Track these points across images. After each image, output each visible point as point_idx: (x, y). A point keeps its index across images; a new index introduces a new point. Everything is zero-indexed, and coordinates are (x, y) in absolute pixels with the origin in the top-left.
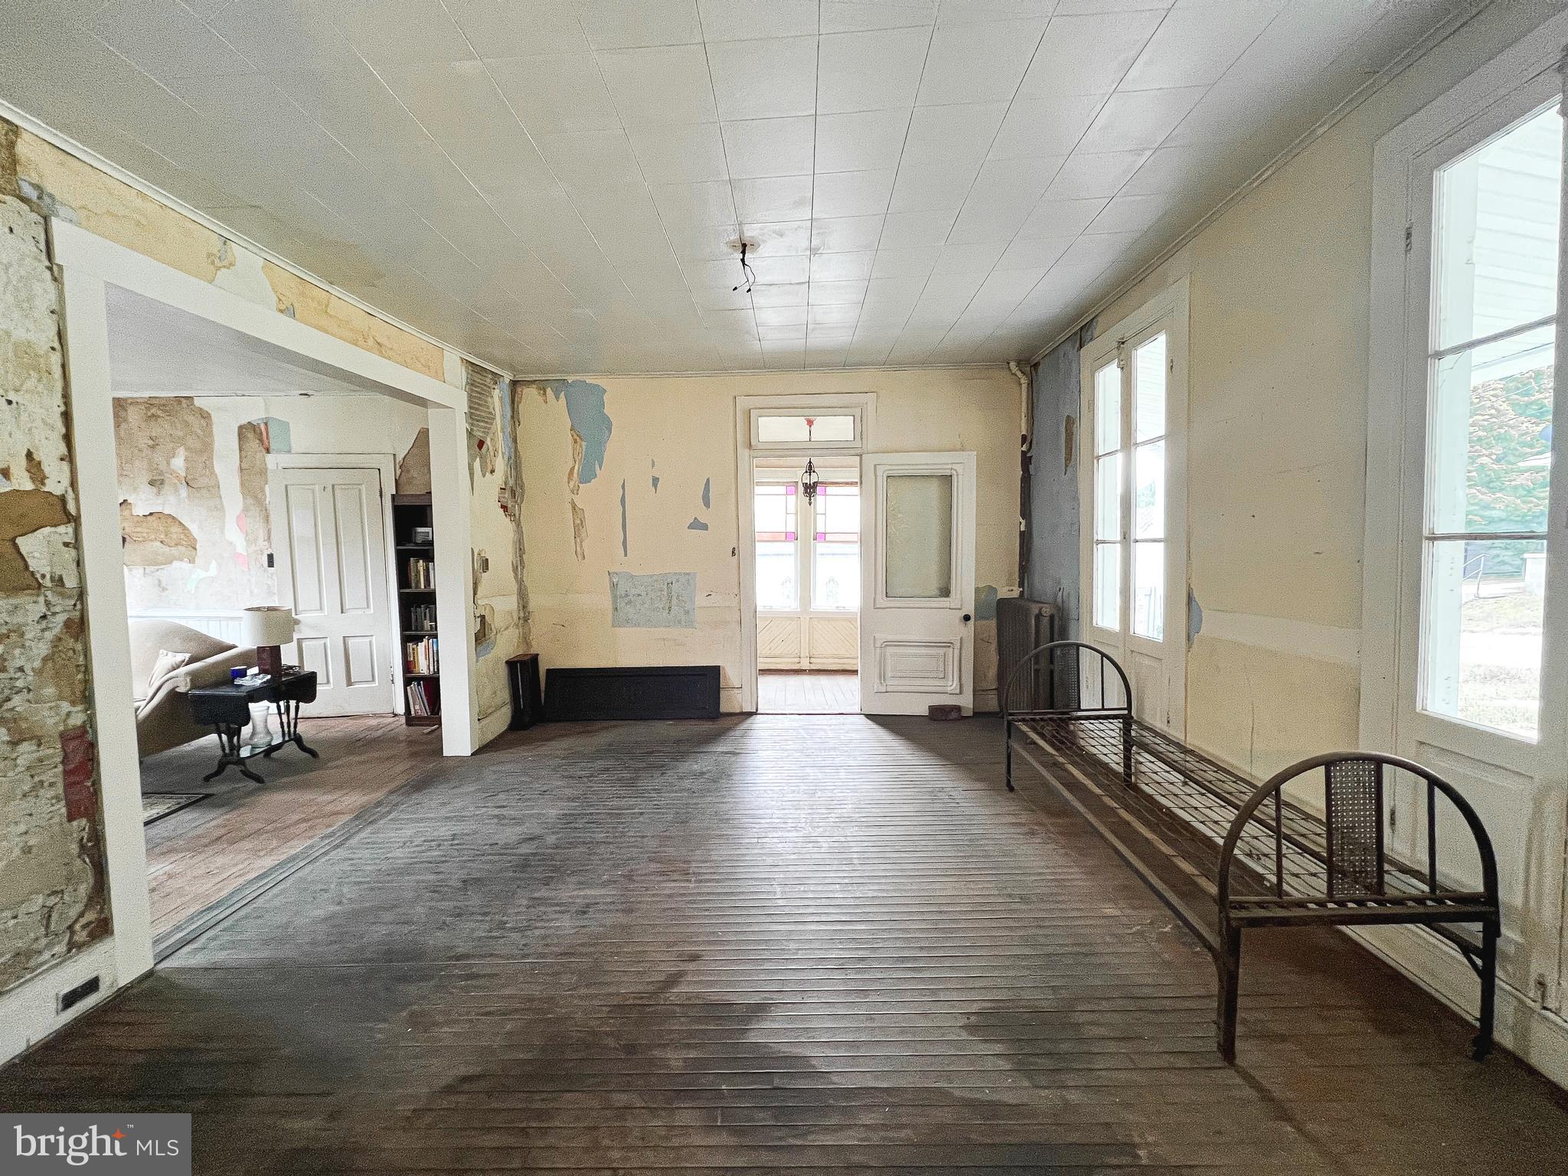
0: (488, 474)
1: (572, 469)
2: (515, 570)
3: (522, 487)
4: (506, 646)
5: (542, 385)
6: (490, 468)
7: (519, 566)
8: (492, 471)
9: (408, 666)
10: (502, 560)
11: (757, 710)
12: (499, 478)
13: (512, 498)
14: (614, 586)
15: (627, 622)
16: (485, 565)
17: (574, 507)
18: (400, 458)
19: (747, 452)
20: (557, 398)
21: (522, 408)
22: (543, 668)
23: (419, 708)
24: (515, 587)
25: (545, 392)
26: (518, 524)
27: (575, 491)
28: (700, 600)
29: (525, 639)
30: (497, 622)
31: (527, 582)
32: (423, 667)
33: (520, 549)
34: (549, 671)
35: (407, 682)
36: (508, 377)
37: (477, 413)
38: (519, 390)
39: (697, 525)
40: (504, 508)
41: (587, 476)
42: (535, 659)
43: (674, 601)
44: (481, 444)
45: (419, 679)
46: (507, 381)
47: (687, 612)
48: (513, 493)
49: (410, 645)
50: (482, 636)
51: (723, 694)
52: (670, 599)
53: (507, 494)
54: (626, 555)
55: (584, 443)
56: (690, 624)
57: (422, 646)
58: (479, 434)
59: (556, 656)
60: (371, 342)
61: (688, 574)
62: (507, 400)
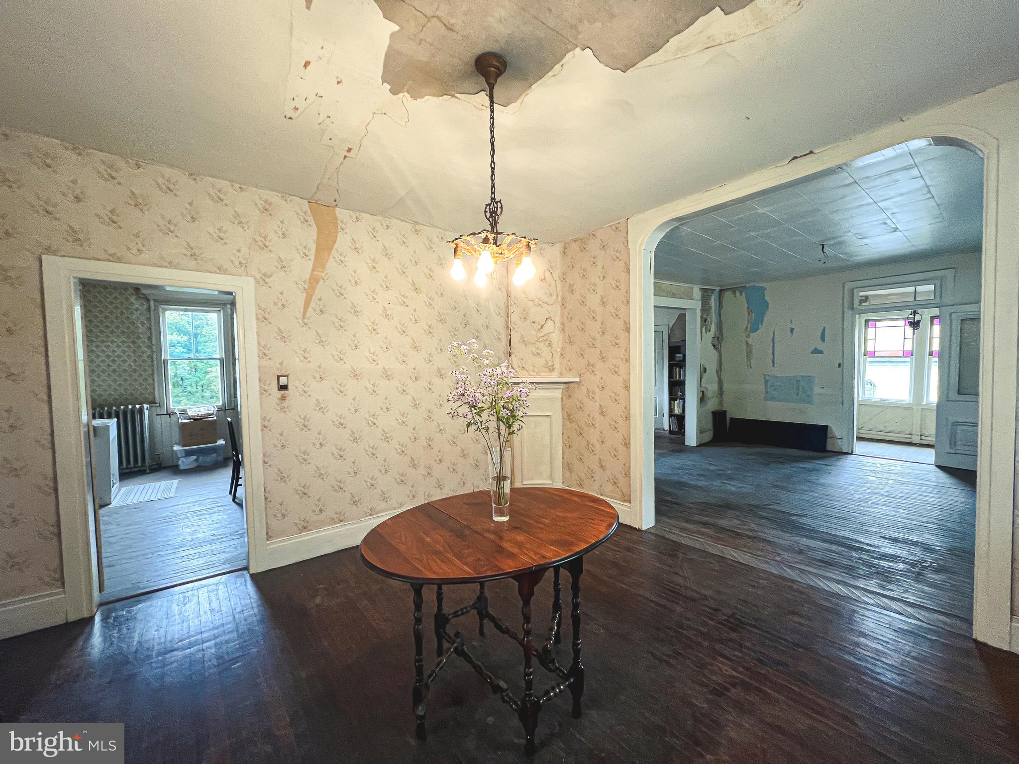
0: (708, 333)
1: (747, 327)
2: (717, 372)
3: (722, 336)
4: (712, 405)
5: (733, 290)
6: (708, 330)
7: (719, 371)
8: (709, 331)
9: (671, 410)
10: (712, 368)
11: (852, 451)
12: (712, 333)
13: (717, 342)
14: (766, 381)
15: (773, 399)
16: (705, 370)
17: (747, 343)
18: (671, 326)
19: (850, 312)
20: (741, 295)
21: (724, 302)
22: (729, 417)
23: (675, 428)
24: (716, 379)
25: (735, 293)
26: (720, 352)
27: (748, 337)
28: (817, 390)
29: (721, 403)
30: (709, 394)
31: (722, 377)
32: (677, 411)
33: (720, 363)
34: (731, 419)
35: (670, 416)
36: (718, 289)
37: (705, 308)
38: (723, 293)
39: (816, 351)
40: (714, 346)
41: (755, 329)
42: (724, 413)
43: (801, 390)
44: (705, 320)
45: (675, 416)
46: (718, 290)
47: (808, 396)
48: (718, 339)
49: (672, 402)
50: (702, 399)
51: (829, 440)
52: (798, 389)
53: (716, 339)
54: (773, 366)
55: (753, 314)
56: (810, 402)
57: (676, 402)
58: (705, 316)
59: (735, 412)
60: (671, 294)
61: (810, 376)
62: (717, 299)
